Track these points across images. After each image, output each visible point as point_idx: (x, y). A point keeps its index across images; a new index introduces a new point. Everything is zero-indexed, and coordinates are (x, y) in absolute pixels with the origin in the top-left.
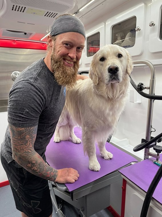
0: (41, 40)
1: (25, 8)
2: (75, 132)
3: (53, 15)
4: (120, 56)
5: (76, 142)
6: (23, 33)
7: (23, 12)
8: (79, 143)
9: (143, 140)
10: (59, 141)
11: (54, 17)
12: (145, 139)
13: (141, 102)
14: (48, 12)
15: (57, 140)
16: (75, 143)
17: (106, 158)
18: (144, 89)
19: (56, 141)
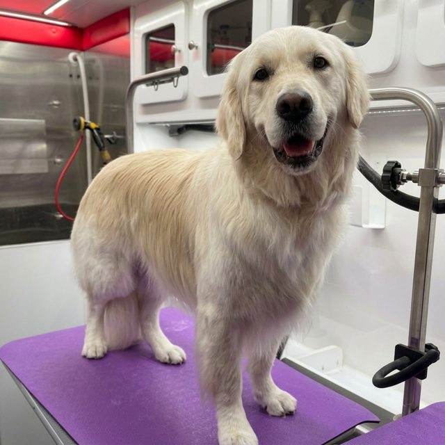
2: (163, 326)
4: (319, 63)
5: (167, 360)
8: (178, 364)
9: (400, 350)
10: (100, 354)
12: (406, 343)
13: (381, 226)
15: (96, 352)
16: (165, 364)
17: (275, 414)
18: (405, 181)
19: (91, 354)
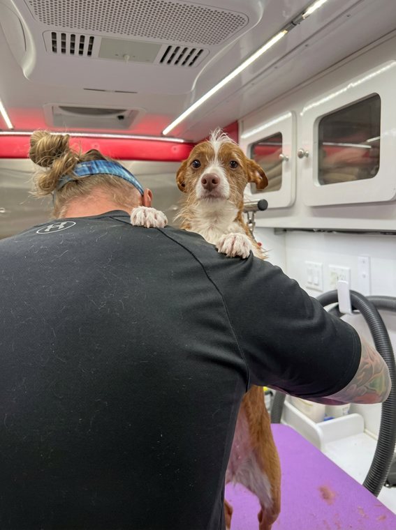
0: (165, 132)
1: (92, 39)
3: (189, 57)
6: (115, 116)
7: (89, 53)
11: (191, 64)
14: (169, 48)
